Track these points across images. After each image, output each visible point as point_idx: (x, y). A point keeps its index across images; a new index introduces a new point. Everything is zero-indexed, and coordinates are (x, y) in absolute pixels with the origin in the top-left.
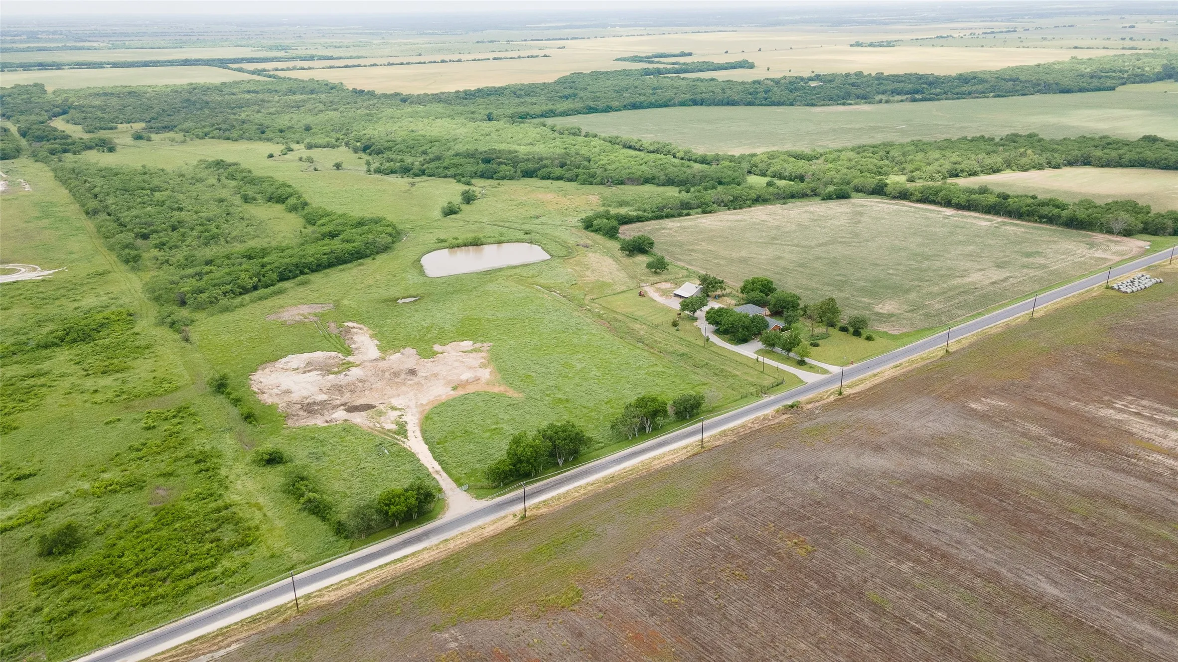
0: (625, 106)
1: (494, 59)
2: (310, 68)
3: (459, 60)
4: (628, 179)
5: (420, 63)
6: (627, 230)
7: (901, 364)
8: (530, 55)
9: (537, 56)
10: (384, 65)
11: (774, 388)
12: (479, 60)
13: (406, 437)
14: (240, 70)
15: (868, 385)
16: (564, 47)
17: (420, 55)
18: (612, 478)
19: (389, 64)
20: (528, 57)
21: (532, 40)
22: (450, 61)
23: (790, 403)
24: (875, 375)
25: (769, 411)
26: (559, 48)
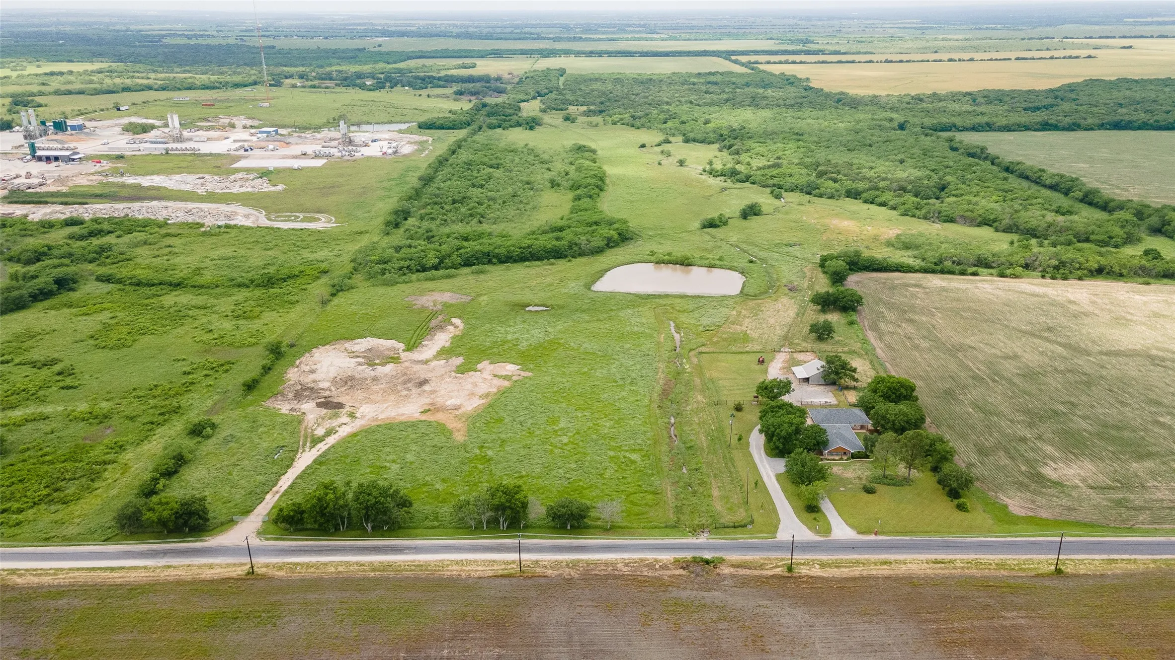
0: (1102, 125)
1: (1017, 59)
2: (801, 62)
3: (972, 60)
4: (962, 216)
5: (922, 61)
6: (871, 279)
7: (951, 562)
8: (1068, 55)
9: (1077, 57)
10: (881, 62)
11: (727, 530)
12: (996, 60)
13: (311, 448)
14: (736, 62)
15: (857, 571)
16: (1130, 47)
17: (936, 52)
18: (389, 566)
19: (887, 61)
20: (1064, 58)
21: (1100, 37)
22: (960, 60)
23: (708, 556)
24: (885, 563)
25: (666, 557)
26: (1122, 48)
